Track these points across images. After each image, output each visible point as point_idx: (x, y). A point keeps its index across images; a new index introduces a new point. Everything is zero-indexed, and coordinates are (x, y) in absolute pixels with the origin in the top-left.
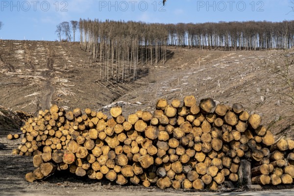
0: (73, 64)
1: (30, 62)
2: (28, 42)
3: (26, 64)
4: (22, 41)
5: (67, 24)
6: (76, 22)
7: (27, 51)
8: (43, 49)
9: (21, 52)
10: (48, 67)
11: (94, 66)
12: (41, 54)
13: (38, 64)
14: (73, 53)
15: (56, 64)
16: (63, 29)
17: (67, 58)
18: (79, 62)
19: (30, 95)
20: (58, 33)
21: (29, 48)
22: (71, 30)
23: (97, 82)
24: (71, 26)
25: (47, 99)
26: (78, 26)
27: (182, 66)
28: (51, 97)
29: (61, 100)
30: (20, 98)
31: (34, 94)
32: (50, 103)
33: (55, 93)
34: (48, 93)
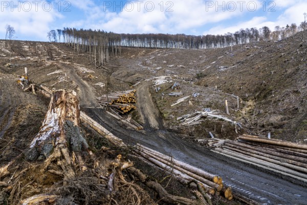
0: (66, 55)
1: (35, 53)
2: (30, 42)
3: (32, 53)
4: (25, 41)
5: (54, 32)
6: (60, 30)
7: (31, 47)
9: (27, 47)
10: (49, 56)
13: (42, 54)
14: (63, 48)
16: (52, 35)
17: (60, 51)
19: (53, 73)
20: (49, 37)
21: (32, 45)
24: (57, 32)
25: (75, 76)
26: (61, 33)
27: (132, 57)
28: (76, 74)
29: (93, 77)
30: (43, 76)
31: (57, 72)
32: (82, 79)
33: (76, 71)
34: (69, 71)
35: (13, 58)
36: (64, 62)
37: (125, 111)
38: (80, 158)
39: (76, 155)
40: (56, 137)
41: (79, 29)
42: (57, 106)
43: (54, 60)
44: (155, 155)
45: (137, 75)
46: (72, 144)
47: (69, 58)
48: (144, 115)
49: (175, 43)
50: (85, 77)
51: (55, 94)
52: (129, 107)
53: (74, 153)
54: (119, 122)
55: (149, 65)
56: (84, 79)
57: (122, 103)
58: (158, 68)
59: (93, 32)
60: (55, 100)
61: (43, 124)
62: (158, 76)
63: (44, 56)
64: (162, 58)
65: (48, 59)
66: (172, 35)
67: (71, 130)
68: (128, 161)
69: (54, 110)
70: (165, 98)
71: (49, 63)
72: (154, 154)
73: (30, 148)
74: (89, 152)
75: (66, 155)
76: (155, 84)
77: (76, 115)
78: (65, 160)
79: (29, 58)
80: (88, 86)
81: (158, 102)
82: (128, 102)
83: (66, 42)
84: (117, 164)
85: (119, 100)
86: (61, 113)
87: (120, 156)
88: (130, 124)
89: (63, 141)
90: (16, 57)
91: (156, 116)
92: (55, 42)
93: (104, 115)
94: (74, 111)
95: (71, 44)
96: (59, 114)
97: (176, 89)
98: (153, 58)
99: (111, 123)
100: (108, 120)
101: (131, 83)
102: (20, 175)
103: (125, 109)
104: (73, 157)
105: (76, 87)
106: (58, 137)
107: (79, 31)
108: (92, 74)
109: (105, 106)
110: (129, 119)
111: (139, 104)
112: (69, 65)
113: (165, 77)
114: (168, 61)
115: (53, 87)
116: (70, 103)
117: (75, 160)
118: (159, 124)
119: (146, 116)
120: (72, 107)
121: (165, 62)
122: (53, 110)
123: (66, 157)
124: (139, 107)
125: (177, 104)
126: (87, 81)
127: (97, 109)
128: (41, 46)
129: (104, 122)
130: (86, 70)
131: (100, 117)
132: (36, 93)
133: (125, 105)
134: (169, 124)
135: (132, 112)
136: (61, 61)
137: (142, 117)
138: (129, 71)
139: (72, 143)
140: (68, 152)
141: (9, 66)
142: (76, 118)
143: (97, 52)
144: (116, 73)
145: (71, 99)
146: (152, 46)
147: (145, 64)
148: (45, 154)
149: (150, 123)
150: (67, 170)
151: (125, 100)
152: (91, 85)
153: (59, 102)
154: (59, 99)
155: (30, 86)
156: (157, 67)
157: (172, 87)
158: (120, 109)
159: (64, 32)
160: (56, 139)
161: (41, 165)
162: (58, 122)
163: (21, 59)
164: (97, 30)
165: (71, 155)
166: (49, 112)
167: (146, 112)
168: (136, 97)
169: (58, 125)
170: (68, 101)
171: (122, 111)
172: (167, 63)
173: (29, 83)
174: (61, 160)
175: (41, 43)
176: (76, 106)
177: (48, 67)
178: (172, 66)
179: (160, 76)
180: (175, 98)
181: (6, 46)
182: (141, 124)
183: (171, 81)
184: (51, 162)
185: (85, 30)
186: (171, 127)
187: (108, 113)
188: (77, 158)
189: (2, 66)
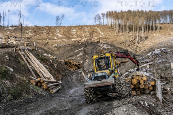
0: (105, 35)
1: (80, 35)
2: (79, 26)
3: (77, 36)
4: (75, 26)
5: (99, 16)
6: (104, 14)
7: (78, 30)
8: (87, 29)
9: (75, 31)
10: (90, 37)
11: (117, 35)
12: (86, 31)
13: (84, 36)
14: (104, 30)
15: (95, 35)
16: (97, 18)
17: (101, 32)
18: (108, 34)
20: (94, 21)
21: (79, 29)
22: (101, 19)
23: (122, 43)
24: (101, 16)
26: (105, 16)
28: (95, 50)
33: (97, 47)
79: (73, 39)
90: (63, 39)
159: (107, 15)
175: (87, 26)
189: (50, 47)
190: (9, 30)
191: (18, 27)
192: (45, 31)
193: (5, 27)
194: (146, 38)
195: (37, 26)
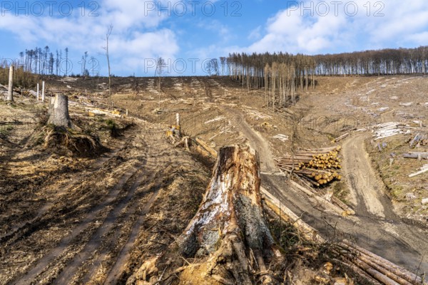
1: (190, 92)
2: (184, 78)
3: (186, 94)
4: (178, 77)
6: (224, 58)
7: (185, 84)
9: (179, 85)
10: (208, 96)
11: (251, 94)
12: (197, 85)
13: (198, 94)
14: (226, 84)
17: (222, 88)
18: (235, 91)
19: (213, 120)
21: (186, 82)
23: (264, 107)
24: (219, 61)
25: (243, 125)
26: (225, 62)
27: (334, 91)
28: (245, 122)
29: (269, 126)
30: (199, 126)
31: (218, 119)
32: (253, 129)
33: (245, 117)
34: (234, 117)
35: (162, 101)
36: (227, 104)
37: (321, 182)
38: (261, 260)
39: (255, 255)
40: (223, 221)
41: (251, 54)
42: (226, 170)
43: (213, 102)
44: (380, 266)
45: (342, 121)
46: (249, 235)
47: (235, 98)
48: (356, 190)
49: (415, 64)
50: (258, 125)
51: (223, 152)
52: (328, 175)
53: (251, 251)
54: (311, 200)
55: (365, 105)
56: (256, 129)
57: (316, 168)
58: (382, 109)
59: (271, 56)
60: (222, 162)
61: (205, 198)
62: (381, 123)
63: (201, 96)
64: (390, 91)
65: (206, 101)
66: (411, 50)
67: (246, 212)
68: (344, 277)
69: (221, 177)
70: (397, 162)
71: (207, 106)
72: (379, 262)
73: (186, 235)
74: (274, 252)
75: (241, 254)
76: (376, 137)
77: (254, 187)
78: (239, 261)
79: (182, 100)
80: (262, 139)
81: (382, 168)
82: (328, 167)
83: (231, 74)
84: (324, 279)
85: (311, 163)
86: (232, 182)
87: (329, 266)
88: (331, 204)
89: (235, 229)
90: (166, 100)
91: (378, 193)
92: (215, 75)
93: (286, 187)
94: (251, 180)
95: (238, 77)
96: (229, 184)
97: (418, 145)
98: (373, 93)
99: (298, 200)
100: (294, 195)
101: (331, 134)
102: (171, 275)
103: (322, 179)
104: (251, 258)
105: (245, 142)
106: (227, 220)
107: (250, 57)
108: (269, 121)
109: (289, 173)
110: (329, 194)
111: (346, 171)
112: (234, 108)
113: (395, 124)
114: (401, 96)
115: (212, 140)
116: (245, 167)
117: (254, 264)
118: (386, 209)
119: (359, 191)
120: (249, 174)
121: (395, 98)
122: (219, 177)
123: (240, 258)
124: (347, 176)
125: (422, 174)
126: (261, 132)
127: (276, 176)
128: (198, 82)
129: (286, 198)
130: (259, 115)
131: (279, 189)
132: (190, 149)
133: (322, 171)
134: (404, 210)
135: (334, 184)
136: (223, 103)
137: (352, 193)
138: (328, 116)
139: (247, 233)
140: (243, 248)
141: (158, 113)
142: (254, 193)
143: (276, 87)
144: (307, 118)
145: (247, 160)
146: (371, 72)
147: (357, 102)
148: (207, 247)
149: (367, 205)
150: (242, 281)
151: (322, 163)
152: (267, 138)
153: (230, 165)
154: (229, 161)
155: (183, 140)
156: (380, 107)
157: (411, 143)
158: (313, 179)
159: (229, 60)
160: (224, 224)
161: (202, 265)
162: (226, 196)
163: (172, 102)
164: (277, 53)
165: (247, 255)
166: (213, 179)
167: (359, 186)
168: (342, 158)
169: (228, 201)
170: (242, 164)
171: (316, 181)
172: (400, 100)
173: (181, 135)
174: (232, 261)
175: (198, 78)
176: (254, 171)
177: (206, 112)
178: (409, 104)
179: (385, 122)
180: (418, 162)
181: (155, 85)
182: (351, 206)
183: (408, 131)
184: (218, 263)
185: (260, 55)
186: (409, 216)
187: (294, 183)
188: (257, 260)
189: (148, 113)
190: (69, 83)
191: (83, 77)
192: (130, 85)
193: (60, 77)
194: (297, 97)
195: (114, 77)
